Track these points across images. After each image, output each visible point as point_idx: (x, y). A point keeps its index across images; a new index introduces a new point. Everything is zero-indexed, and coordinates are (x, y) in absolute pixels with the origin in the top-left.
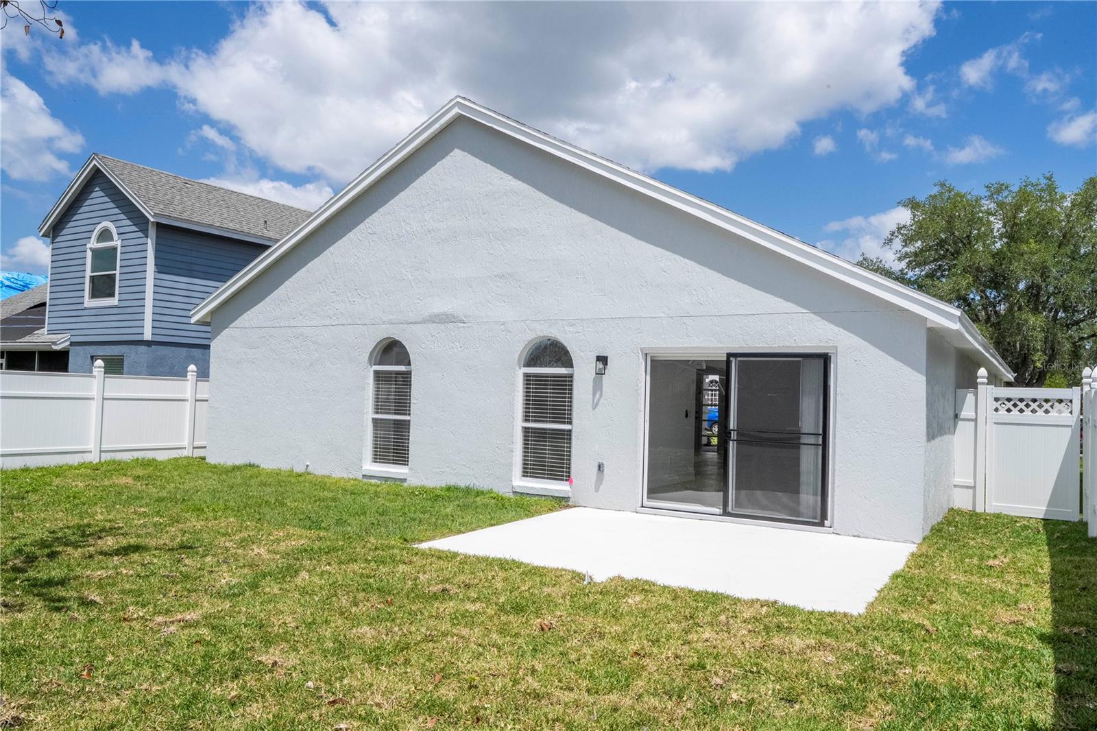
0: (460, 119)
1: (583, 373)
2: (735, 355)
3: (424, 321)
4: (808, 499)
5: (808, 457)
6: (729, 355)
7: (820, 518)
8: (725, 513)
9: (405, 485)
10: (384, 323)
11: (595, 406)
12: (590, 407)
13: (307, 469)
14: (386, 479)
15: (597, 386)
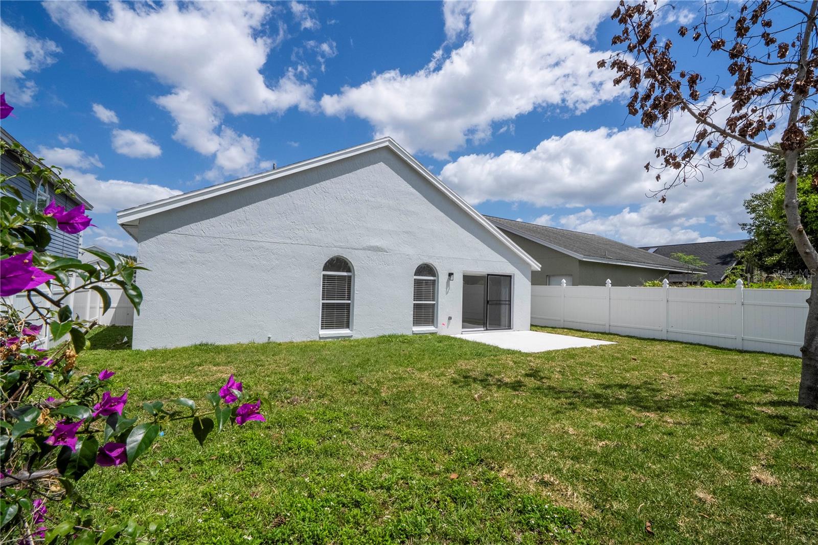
0: (387, 147)
1: (442, 279)
2: (490, 275)
3: (364, 249)
4: (504, 320)
5: (504, 308)
6: (488, 275)
7: (509, 327)
8: (487, 330)
9: (352, 339)
10: (335, 247)
11: (447, 293)
12: (445, 293)
13: (269, 340)
14: (338, 338)
15: (448, 284)
